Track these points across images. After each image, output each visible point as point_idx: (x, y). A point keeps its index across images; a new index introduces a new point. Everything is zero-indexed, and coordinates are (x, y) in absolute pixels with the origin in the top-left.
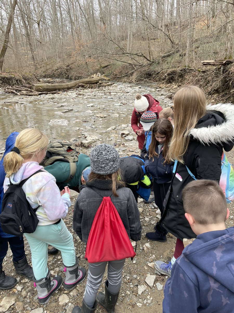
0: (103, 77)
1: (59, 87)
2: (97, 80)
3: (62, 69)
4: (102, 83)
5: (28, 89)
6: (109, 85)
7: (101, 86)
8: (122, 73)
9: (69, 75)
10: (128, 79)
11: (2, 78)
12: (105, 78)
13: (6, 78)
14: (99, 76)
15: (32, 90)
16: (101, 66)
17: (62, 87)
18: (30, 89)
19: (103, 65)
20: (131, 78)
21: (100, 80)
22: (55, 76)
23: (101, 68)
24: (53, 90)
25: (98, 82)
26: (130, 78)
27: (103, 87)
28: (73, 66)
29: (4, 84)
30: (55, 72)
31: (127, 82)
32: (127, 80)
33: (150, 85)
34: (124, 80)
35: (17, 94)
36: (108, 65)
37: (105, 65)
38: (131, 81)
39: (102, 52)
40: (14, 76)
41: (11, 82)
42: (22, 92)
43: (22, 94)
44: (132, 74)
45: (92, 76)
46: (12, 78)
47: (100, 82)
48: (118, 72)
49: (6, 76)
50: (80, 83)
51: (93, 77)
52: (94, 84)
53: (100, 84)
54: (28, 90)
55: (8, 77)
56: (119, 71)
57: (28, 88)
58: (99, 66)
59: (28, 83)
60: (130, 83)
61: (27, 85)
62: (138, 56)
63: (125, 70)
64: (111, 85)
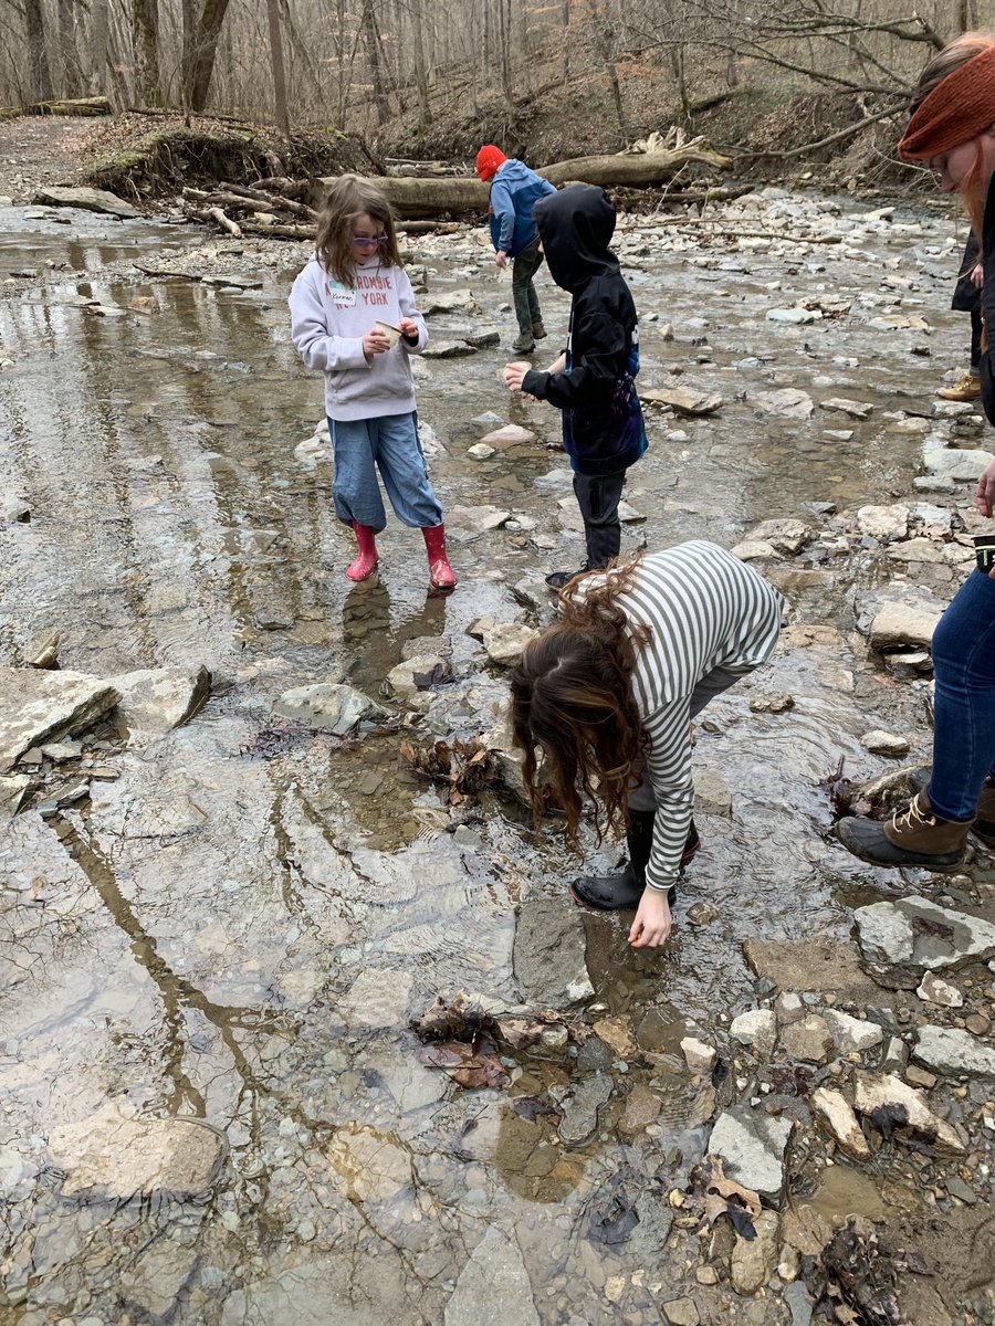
0: (696, 148)
1: (455, 198)
2: (662, 163)
3: (496, 116)
4: (687, 185)
5: (291, 202)
6: (721, 198)
7: (680, 201)
8: (791, 142)
9: (525, 148)
10: (820, 168)
11: (189, 144)
12: (710, 156)
13: (210, 147)
14: (674, 145)
15: (310, 210)
16: (685, 102)
17: (472, 198)
18: (300, 202)
19: (695, 98)
20: (836, 164)
21: (677, 166)
22: (461, 149)
23: (684, 110)
24: (420, 213)
25: (667, 179)
26: (832, 165)
27: (690, 205)
28: (548, 102)
29: (197, 176)
30: (464, 135)
31: (812, 185)
32: (816, 178)
33: (943, 203)
34: (796, 176)
35: (225, 230)
36: (721, 99)
37: (704, 98)
38: (836, 180)
39: (703, 13)
40: (248, 139)
41: (231, 167)
42: (257, 221)
43: (250, 231)
44: (843, 145)
45: (641, 144)
46: (240, 147)
47: (677, 178)
48: (772, 134)
49: (212, 137)
50: (570, 180)
51: (642, 152)
52: (643, 186)
53: (678, 188)
54: (287, 205)
55: (219, 139)
56: (778, 128)
57: (292, 199)
58: (677, 101)
59: (294, 170)
60: (828, 192)
61: (284, 180)
62: (904, 37)
63: (808, 123)
64: (736, 196)
